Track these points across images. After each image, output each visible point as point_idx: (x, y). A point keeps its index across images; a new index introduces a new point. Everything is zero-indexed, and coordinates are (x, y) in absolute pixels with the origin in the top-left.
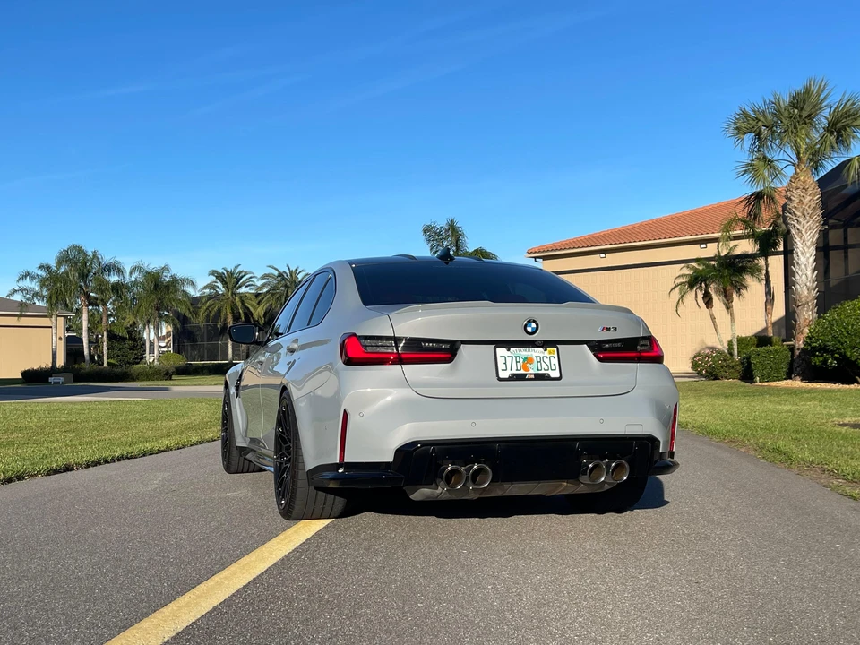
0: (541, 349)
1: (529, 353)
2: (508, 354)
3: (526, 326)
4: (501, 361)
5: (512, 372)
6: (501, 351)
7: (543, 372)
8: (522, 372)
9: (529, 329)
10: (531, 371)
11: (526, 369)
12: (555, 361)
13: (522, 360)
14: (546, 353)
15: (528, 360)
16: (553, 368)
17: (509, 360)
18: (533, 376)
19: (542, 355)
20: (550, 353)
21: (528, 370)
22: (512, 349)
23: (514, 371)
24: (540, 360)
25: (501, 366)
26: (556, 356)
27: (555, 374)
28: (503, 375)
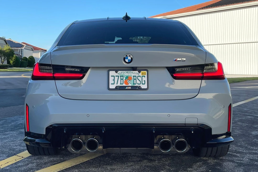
0: (137, 72)
1: (130, 74)
2: (117, 74)
3: (124, 59)
4: (111, 79)
5: (117, 85)
6: (112, 73)
7: (137, 85)
8: (124, 85)
9: (127, 60)
10: (130, 85)
11: (126, 83)
12: (145, 79)
13: (124, 78)
14: (140, 74)
15: (128, 78)
16: (143, 83)
17: (116, 78)
18: (130, 88)
19: (137, 75)
20: (143, 74)
21: (128, 84)
22: (119, 72)
23: (119, 85)
24: (135, 78)
25: (111, 81)
26: (146, 76)
27: (144, 86)
28: (112, 87)
